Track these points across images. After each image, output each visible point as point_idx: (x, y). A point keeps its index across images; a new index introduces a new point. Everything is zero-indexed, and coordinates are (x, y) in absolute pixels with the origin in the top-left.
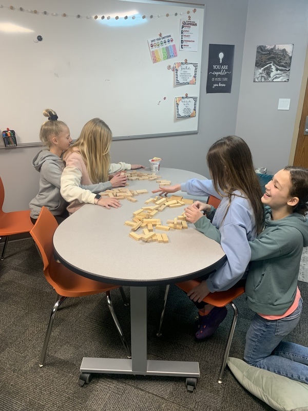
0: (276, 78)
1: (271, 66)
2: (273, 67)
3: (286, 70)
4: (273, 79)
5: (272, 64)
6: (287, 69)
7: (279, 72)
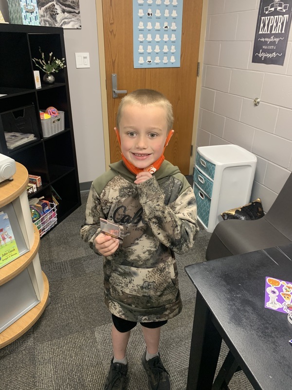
0: (65, 23)
1: (54, 5)
2: (57, 7)
3: (74, 12)
4: (62, 25)
5: (54, 3)
6: (77, 12)
7: (66, 14)
